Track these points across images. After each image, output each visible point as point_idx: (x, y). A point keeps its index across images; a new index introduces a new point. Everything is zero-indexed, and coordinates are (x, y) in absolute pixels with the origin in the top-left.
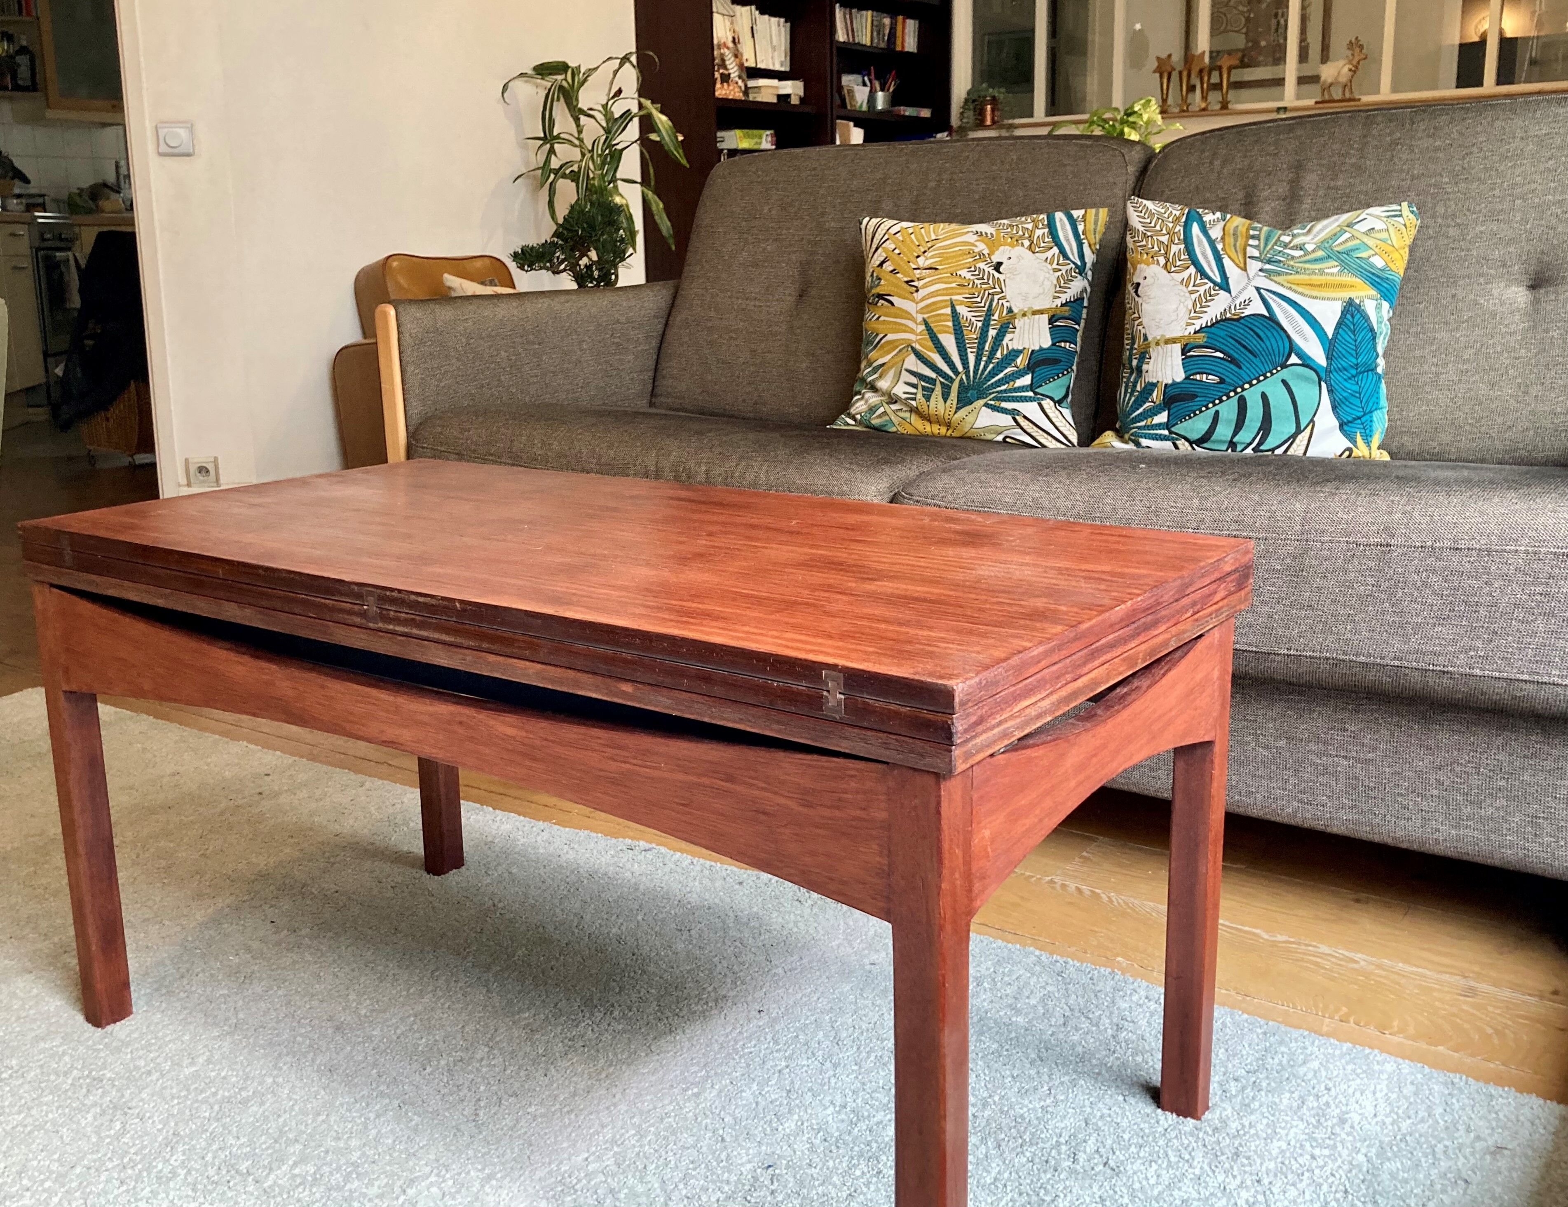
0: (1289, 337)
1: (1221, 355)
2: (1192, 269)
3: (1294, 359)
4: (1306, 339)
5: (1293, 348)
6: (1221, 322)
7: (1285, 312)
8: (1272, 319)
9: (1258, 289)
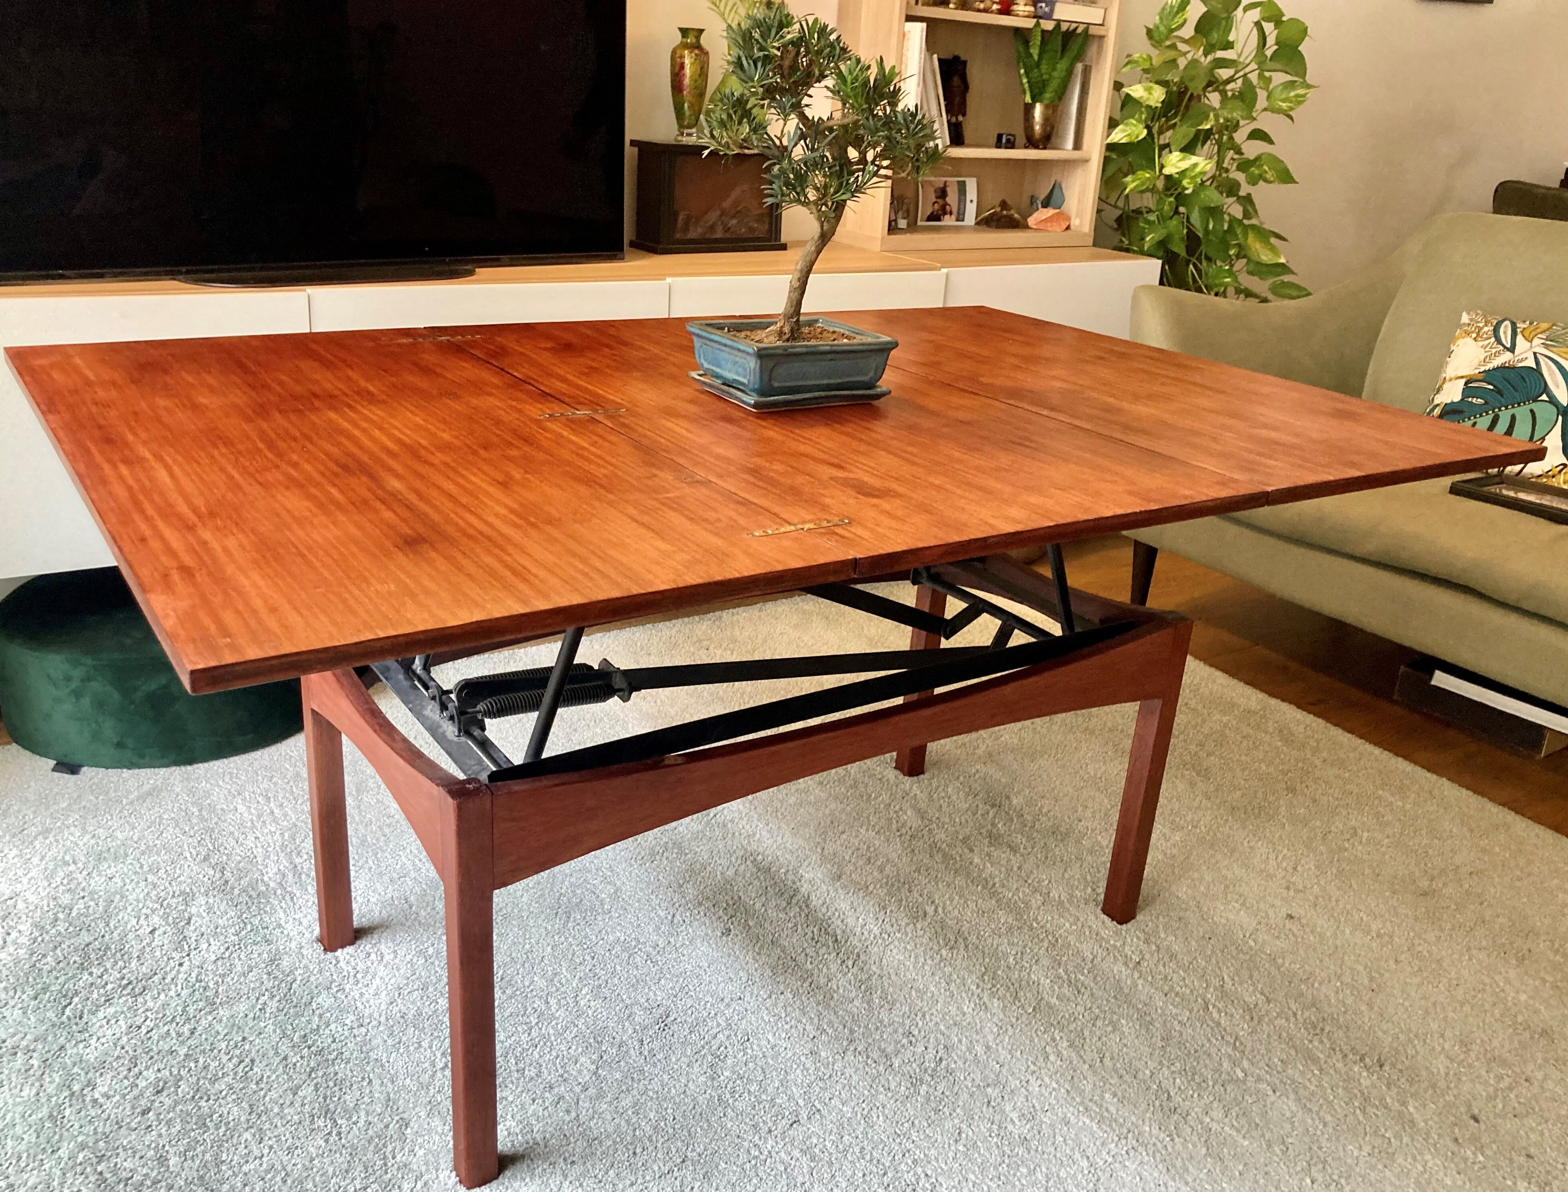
0: (1546, 383)
1: (1491, 387)
2: (1493, 339)
3: (1544, 397)
4: (1558, 386)
5: (1546, 389)
6: (1502, 368)
7: (1549, 368)
8: (1538, 371)
9: (1535, 354)
